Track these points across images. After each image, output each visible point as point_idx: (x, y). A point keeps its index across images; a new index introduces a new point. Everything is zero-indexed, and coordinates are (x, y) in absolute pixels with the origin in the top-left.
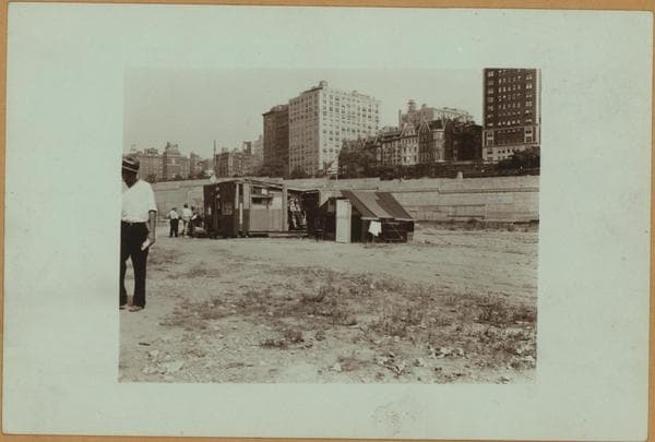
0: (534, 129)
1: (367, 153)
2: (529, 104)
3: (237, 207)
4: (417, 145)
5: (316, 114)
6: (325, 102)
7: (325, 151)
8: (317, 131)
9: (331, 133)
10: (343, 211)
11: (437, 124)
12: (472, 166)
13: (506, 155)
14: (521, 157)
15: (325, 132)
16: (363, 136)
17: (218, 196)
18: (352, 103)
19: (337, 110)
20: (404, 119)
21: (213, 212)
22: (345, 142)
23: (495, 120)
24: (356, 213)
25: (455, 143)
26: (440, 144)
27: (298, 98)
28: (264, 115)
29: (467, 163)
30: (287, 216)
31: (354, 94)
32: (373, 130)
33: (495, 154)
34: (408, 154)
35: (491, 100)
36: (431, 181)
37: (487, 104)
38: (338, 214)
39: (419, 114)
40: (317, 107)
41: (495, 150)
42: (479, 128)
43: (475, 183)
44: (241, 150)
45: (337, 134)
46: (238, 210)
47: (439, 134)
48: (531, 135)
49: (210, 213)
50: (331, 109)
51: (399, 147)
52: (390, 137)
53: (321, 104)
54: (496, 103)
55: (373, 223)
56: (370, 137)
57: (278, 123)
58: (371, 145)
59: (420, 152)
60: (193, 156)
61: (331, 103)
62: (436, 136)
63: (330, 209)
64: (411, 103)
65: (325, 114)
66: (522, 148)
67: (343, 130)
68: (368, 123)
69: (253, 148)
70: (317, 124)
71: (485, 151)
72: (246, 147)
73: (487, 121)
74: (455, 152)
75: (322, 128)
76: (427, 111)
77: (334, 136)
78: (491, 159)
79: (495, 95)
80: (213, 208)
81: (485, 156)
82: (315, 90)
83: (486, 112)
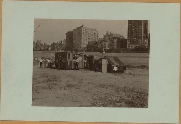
0: (141, 40)
1: (95, 45)
2: (140, 33)
3: (68, 60)
4: (109, 44)
5: (81, 34)
6: (83, 31)
7: (83, 44)
8: (81, 39)
9: (85, 39)
10: (105, 62)
11: (115, 38)
12: (124, 50)
13: (134, 47)
14: (138, 48)
15: (83, 39)
16: (94, 40)
17: (61, 56)
18: (91, 31)
19: (87, 33)
20: (105, 36)
21: (58, 61)
22: (89, 42)
23: (131, 38)
24: (109, 64)
25: (119, 43)
26: (115, 44)
27: (76, 29)
28: (66, 33)
29: (123, 49)
30: (83, 63)
31: (92, 29)
32: (97, 39)
33: (130, 47)
34: (106, 46)
35: (130, 32)
36: (114, 54)
37: (128, 33)
38: (103, 64)
39: (109, 35)
40: (81, 32)
41: (131, 46)
42: (126, 40)
43: (126, 55)
44: (59, 43)
45: (87, 39)
46: (68, 61)
47: (115, 41)
48: (140, 42)
49: (57, 61)
50: (85, 33)
51: (104, 44)
52: (102, 41)
53: (82, 31)
54: (131, 33)
55: (115, 67)
56: (96, 41)
57: (70, 35)
58: (96, 43)
59: (110, 45)
60: (45, 44)
61: (85, 31)
62: (114, 41)
63: (100, 62)
64: (107, 32)
65: (83, 34)
66: (138, 46)
67: (88, 38)
68: (95, 37)
69: (62, 43)
70: (81, 37)
71: (128, 46)
72: (60, 42)
73: (128, 37)
74: (119, 46)
75: (82, 38)
76: (111, 34)
77: (86, 40)
78: (129, 48)
79: (131, 31)
80: (58, 60)
81: (128, 47)
82: (81, 27)
83: (128, 35)
